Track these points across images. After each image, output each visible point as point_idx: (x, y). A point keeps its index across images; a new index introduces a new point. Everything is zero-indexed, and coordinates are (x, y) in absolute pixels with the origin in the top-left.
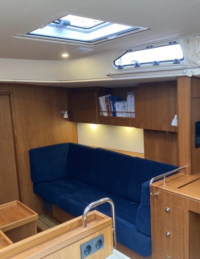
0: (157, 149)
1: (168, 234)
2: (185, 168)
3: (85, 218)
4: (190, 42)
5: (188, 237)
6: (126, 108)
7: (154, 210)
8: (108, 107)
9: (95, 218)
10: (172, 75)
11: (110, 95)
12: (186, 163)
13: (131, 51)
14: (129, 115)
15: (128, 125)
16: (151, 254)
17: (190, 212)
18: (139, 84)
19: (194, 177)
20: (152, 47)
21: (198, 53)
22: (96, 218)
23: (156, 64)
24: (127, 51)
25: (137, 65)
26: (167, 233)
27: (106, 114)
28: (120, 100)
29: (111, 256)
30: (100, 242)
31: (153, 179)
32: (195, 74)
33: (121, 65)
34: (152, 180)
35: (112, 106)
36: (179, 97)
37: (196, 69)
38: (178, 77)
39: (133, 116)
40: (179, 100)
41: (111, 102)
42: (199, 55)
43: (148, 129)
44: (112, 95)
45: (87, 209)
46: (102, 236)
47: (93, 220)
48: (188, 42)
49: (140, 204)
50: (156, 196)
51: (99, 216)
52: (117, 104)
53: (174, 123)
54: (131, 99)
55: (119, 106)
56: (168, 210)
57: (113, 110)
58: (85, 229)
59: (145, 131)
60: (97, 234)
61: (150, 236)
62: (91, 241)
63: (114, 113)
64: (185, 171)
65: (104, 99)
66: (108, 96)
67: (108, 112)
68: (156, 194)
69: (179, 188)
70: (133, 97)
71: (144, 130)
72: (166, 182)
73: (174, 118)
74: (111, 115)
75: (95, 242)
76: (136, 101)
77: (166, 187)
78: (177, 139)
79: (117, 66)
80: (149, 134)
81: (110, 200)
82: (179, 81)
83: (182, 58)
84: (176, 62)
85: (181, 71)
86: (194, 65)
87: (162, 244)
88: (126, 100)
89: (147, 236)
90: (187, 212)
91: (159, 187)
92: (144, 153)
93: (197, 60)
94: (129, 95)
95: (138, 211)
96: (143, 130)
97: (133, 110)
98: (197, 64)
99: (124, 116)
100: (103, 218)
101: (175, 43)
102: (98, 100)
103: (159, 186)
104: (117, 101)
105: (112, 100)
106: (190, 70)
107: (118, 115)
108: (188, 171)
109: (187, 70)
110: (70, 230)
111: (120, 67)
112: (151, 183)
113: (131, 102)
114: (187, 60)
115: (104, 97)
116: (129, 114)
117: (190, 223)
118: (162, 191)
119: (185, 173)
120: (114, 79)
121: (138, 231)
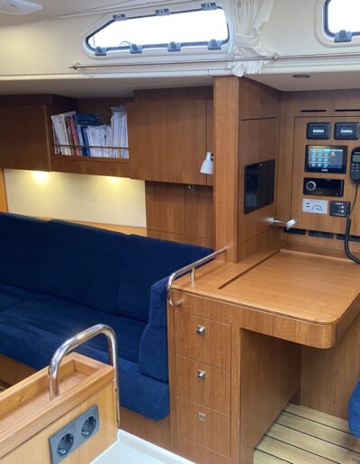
0: (170, 217)
1: (201, 375)
2: (225, 251)
3: (55, 375)
4: (244, 6)
5: (239, 378)
6: (109, 139)
7: (174, 333)
8: (71, 138)
9: (75, 371)
10: (205, 73)
11: (74, 113)
12: (228, 242)
13: (123, 17)
14: (115, 154)
15: (114, 174)
16: (169, 412)
17: (244, 330)
18: (135, 91)
19: (243, 267)
20: (166, 12)
21: (257, 29)
22: (75, 369)
23: (174, 47)
24: (115, 19)
25: (135, 50)
26: (199, 373)
27: (67, 152)
28: (95, 123)
29: (113, 446)
30: (91, 423)
31: (174, 275)
32: (249, 72)
33: (102, 46)
34: (171, 278)
35: (80, 135)
36: (217, 118)
37: (252, 62)
38: (215, 77)
39: (126, 155)
40: (217, 124)
41: (79, 126)
42: (259, 33)
43: (157, 180)
44: (78, 113)
45: (58, 355)
46: (95, 408)
47: (71, 375)
48: (239, 5)
49: (147, 322)
50: (180, 305)
51: (83, 365)
52: (90, 131)
53: (206, 168)
54: (119, 121)
55: (95, 136)
56: (201, 330)
57: (82, 144)
58: (57, 401)
59: (149, 184)
60: (84, 407)
61: (167, 382)
62: (72, 423)
63: (86, 149)
64: (226, 256)
65: (63, 119)
66: (71, 114)
67: (73, 147)
68: (179, 303)
69: (220, 288)
70: (124, 118)
71: (146, 182)
72: (195, 279)
73: (205, 158)
74: (79, 153)
75: (81, 424)
76: (130, 124)
77: (196, 288)
78: (211, 199)
79: (93, 49)
80: (156, 189)
81: (108, 329)
82: (218, 85)
83: (226, 38)
84: (214, 46)
85: (222, 66)
86: (249, 55)
87: (190, 393)
88: (109, 123)
89: (161, 381)
90: (238, 332)
91: (186, 289)
92: (145, 226)
93: (254, 45)
94: (116, 114)
95: (143, 337)
96: (143, 182)
97: (124, 143)
98: (254, 52)
99: (107, 156)
100: (93, 370)
101: (213, 6)
102: (51, 122)
103: (184, 286)
104: (90, 125)
105: (80, 122)
106: (240, 63)
107: (95, 153)
108: (232, 255)
109: (234, 63)
110: (20, 405)
111: (100, 52)
112: (170, 283)
113: (120, 127)
114: (235, 43)
115: (62, 115)
116: (116, 151)
117: (242, 350)
118: (191, 296)
119: (226, 261)
120: (87, 77)
121: (143, 374)
